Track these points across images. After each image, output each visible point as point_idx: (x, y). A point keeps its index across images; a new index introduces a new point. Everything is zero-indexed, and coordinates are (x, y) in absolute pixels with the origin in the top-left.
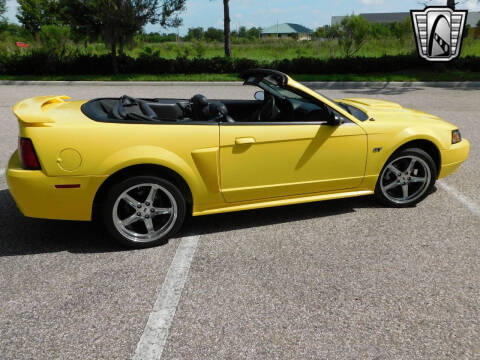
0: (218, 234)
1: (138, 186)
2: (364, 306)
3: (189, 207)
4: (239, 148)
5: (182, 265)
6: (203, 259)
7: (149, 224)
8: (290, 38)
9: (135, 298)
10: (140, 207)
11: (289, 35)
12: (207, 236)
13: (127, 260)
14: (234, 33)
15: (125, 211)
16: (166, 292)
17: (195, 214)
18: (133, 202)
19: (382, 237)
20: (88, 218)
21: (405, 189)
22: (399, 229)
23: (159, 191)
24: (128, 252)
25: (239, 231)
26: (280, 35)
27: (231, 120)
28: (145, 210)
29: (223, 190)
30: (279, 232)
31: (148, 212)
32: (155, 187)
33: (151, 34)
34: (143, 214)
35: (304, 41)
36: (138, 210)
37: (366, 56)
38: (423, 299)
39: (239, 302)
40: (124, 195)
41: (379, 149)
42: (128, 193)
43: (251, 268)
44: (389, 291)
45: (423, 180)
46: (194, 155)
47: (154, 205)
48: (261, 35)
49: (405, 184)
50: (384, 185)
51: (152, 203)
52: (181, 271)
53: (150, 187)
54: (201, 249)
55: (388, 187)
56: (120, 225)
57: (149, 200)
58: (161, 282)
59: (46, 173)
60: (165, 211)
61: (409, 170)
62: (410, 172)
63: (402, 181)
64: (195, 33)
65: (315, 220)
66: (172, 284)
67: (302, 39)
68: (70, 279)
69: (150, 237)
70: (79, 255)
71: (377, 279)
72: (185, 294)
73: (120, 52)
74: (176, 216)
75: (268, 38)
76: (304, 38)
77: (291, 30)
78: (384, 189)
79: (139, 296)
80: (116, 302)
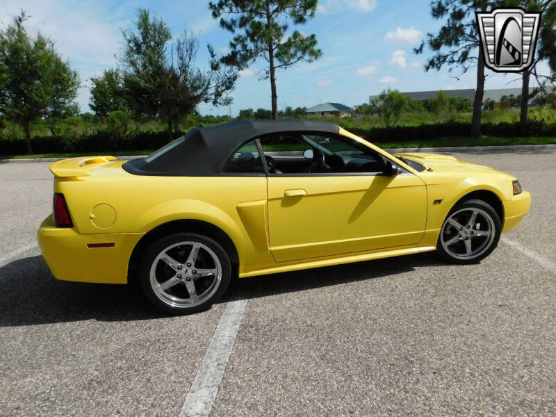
0: (269, 298)
1: (178, 244)
2: (445, 381)
3: (236, 268)
4: (289, 201)
5: (227, 334)
6: (252, 327)
7: (191, 288)
8: (333, 116)
9: (171, 374)
10: (180, 268)
11: (331, 113)
12: (256, 300)
13: (166, 329)
14: (281, 113)
15: (164, 273)
16: (207, 367)
17: (242, 275)
18: (173, 263)
19: (451, 297)
20: (124, 281)
21: (468, 243)
22: (468, 287)
23: (201, 250)
24: (168, 319)
25: (291, 295)
26: (323, 113)
27: (279, 172)
28: (186, 272)
29: (273, 248)
30: (336, 295)
31: (190, 274)
32: (197, 246)
33: (207, 117)
34: (184, 276)
35: (345, 118)
36: (178, 272)
37: (406, 126)
38: (514, 371)
39: (294, 380)
40: (162, 255)
41: (439, 201)
42: (167, 253)
43: (306, 337)
44: (472, 361)
45: (487, 233)
46: (239, 210)
47: (196, 266)
48: (306, 114)
49: (467, 239)
50: (445, 241)
51: (193, 264)
52: (225, 340)
53: (191, 246)
54: (249, 315)
55: (449, 242)
56: (159, 289)
57: (190, 260)
58: (203, 353)
59: (77, 231)
60: (209, 273)
61: (471, 224)
62: (472, 226)
63: (464, 235)
64: (245, 114)
65: (375, 280)
66: (215, 357)
67: (343, 116)
68: (100, 351)
69: (192, 302)
70: (114, 323)
71: (454, 347)
72: (229, 369)
73: (176, 128)
74: (220, 278)
75: (312, 116)
76: (345, 115)
77: (333, 109)
78: (445, 245)
79: (176, 371)
80: (149, 380)
